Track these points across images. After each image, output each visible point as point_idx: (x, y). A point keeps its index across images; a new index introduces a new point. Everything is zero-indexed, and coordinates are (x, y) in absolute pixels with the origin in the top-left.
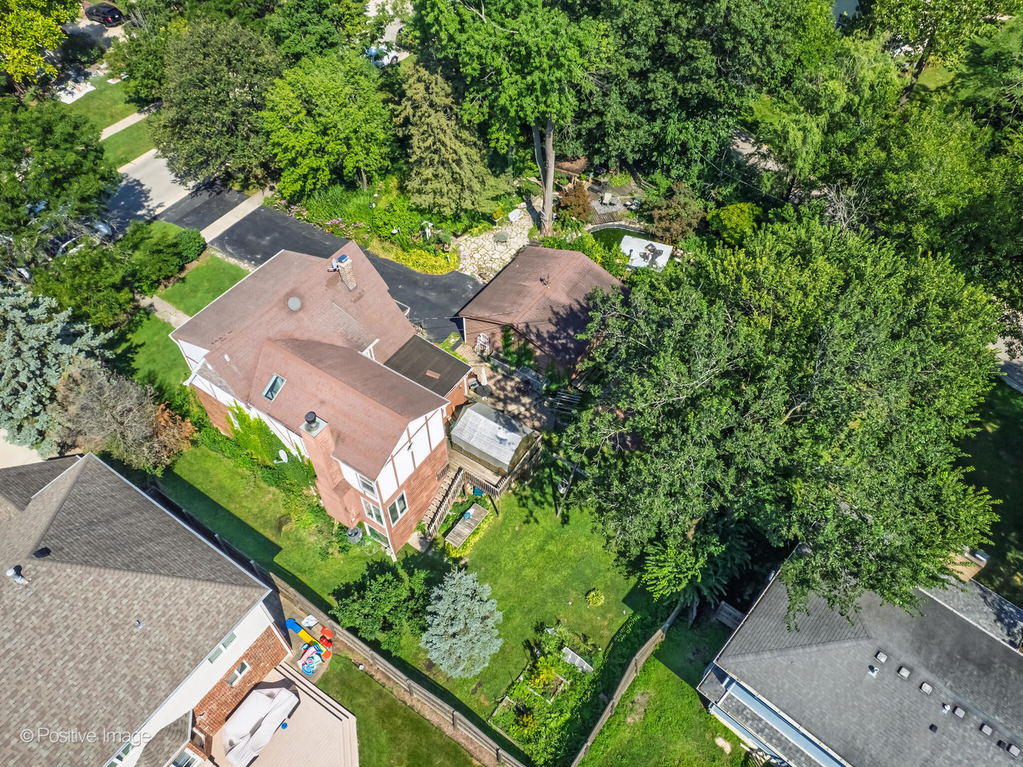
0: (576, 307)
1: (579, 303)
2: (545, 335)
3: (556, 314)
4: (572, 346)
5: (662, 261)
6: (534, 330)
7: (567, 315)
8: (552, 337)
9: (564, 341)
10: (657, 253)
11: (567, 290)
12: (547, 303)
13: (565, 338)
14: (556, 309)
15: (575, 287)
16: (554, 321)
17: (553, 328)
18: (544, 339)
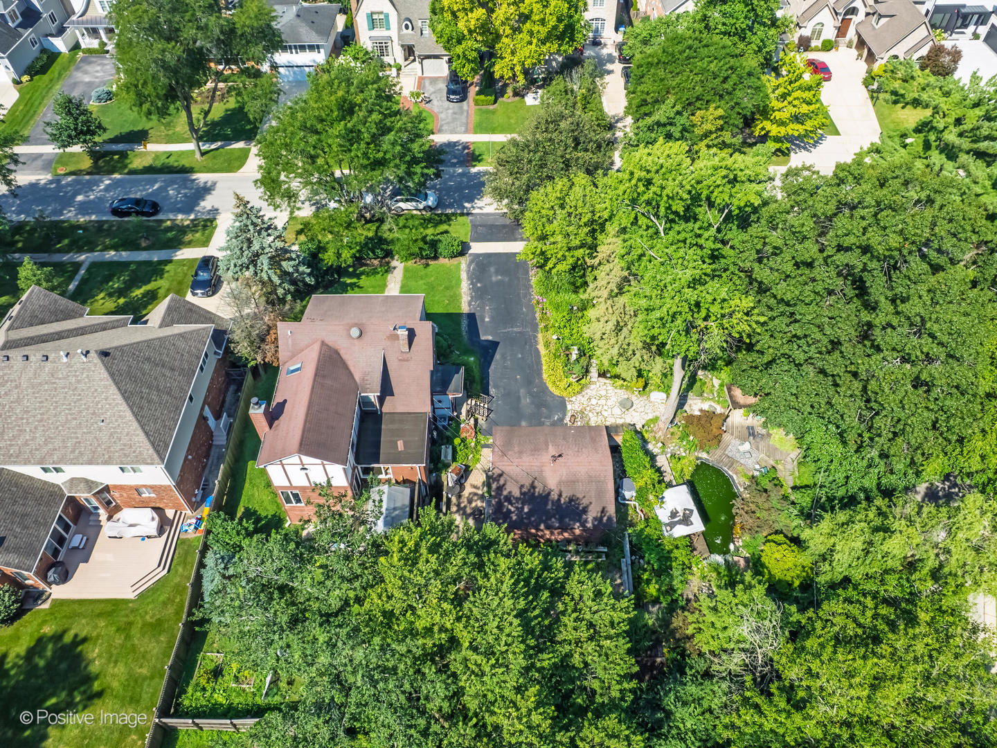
0: (554, 496)
1: (560, 495)
2: (505, 493)
3: (533, 486)
4: (514, 518)
5: (680, 531)
6: (502, 482)
7: (540, 495)
8: (508, 499)
9: (513, 509)
10: (686, 521)
11: (563, 478)
12: (537, 475)
13: (517, 508)
14: (536, 483)
15: (573, 482)
16: (524, 490)
17: (516, 493)
18: (501, 495)
